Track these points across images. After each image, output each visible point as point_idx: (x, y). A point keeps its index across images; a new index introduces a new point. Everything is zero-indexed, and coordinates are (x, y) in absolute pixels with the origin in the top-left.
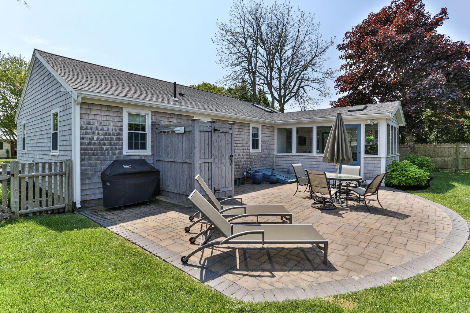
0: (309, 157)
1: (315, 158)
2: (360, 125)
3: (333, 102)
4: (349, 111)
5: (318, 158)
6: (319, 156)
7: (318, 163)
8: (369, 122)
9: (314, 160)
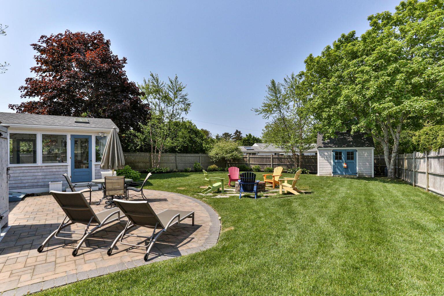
0: (31, 168)
1: (40, 168)
2: (91, 136)
3: (14, 105)
4: (76, 122)
5: (43, 168)
6: (46, 166)
7: (44, 174)
8: (100, 134)
9: (39, 171)
